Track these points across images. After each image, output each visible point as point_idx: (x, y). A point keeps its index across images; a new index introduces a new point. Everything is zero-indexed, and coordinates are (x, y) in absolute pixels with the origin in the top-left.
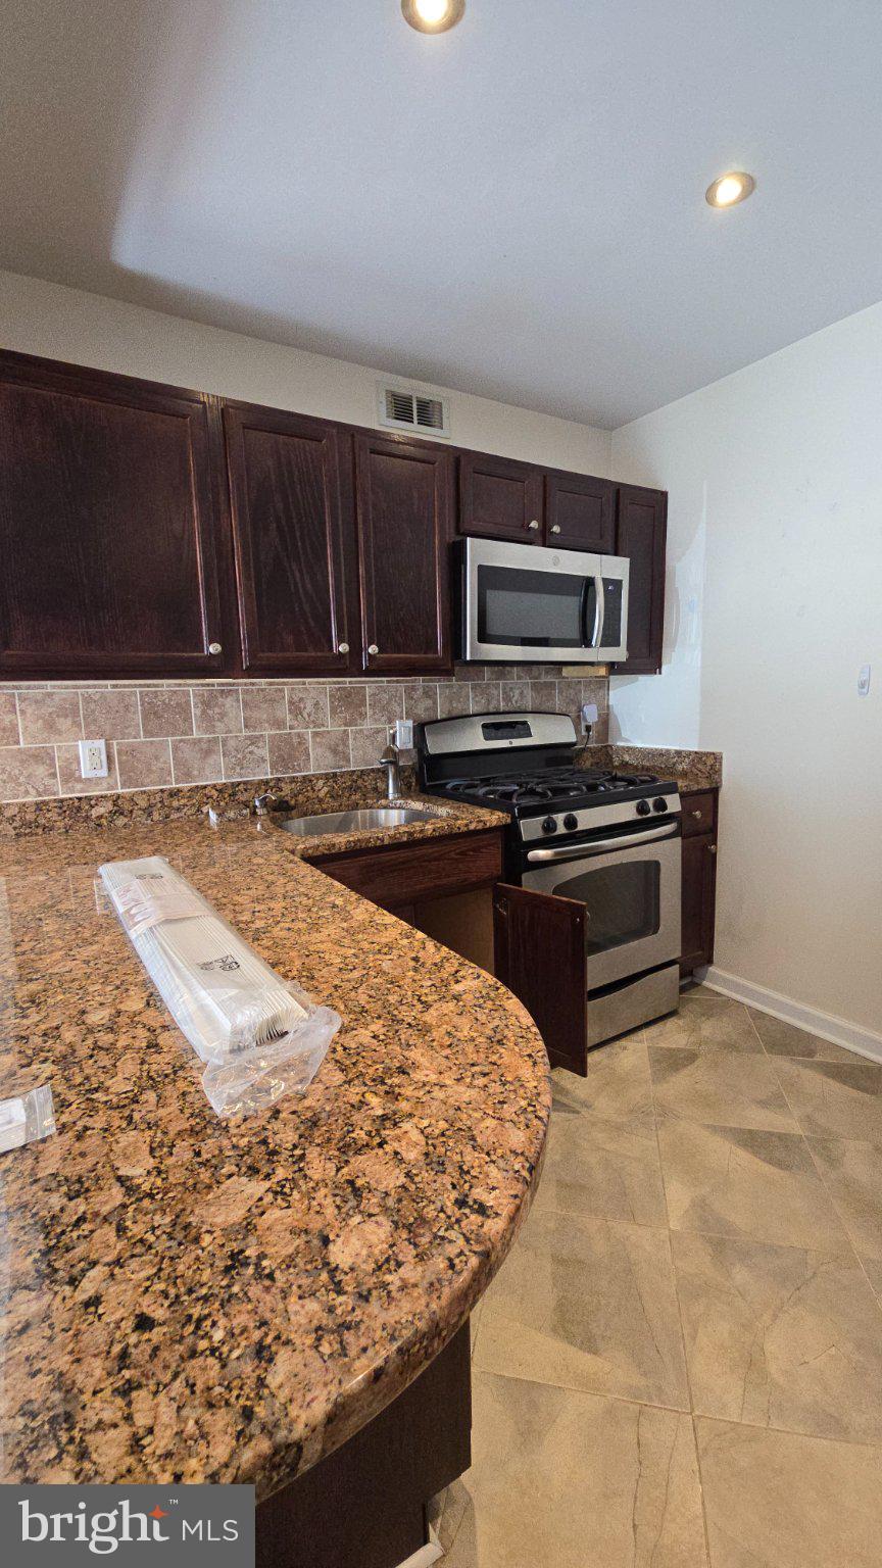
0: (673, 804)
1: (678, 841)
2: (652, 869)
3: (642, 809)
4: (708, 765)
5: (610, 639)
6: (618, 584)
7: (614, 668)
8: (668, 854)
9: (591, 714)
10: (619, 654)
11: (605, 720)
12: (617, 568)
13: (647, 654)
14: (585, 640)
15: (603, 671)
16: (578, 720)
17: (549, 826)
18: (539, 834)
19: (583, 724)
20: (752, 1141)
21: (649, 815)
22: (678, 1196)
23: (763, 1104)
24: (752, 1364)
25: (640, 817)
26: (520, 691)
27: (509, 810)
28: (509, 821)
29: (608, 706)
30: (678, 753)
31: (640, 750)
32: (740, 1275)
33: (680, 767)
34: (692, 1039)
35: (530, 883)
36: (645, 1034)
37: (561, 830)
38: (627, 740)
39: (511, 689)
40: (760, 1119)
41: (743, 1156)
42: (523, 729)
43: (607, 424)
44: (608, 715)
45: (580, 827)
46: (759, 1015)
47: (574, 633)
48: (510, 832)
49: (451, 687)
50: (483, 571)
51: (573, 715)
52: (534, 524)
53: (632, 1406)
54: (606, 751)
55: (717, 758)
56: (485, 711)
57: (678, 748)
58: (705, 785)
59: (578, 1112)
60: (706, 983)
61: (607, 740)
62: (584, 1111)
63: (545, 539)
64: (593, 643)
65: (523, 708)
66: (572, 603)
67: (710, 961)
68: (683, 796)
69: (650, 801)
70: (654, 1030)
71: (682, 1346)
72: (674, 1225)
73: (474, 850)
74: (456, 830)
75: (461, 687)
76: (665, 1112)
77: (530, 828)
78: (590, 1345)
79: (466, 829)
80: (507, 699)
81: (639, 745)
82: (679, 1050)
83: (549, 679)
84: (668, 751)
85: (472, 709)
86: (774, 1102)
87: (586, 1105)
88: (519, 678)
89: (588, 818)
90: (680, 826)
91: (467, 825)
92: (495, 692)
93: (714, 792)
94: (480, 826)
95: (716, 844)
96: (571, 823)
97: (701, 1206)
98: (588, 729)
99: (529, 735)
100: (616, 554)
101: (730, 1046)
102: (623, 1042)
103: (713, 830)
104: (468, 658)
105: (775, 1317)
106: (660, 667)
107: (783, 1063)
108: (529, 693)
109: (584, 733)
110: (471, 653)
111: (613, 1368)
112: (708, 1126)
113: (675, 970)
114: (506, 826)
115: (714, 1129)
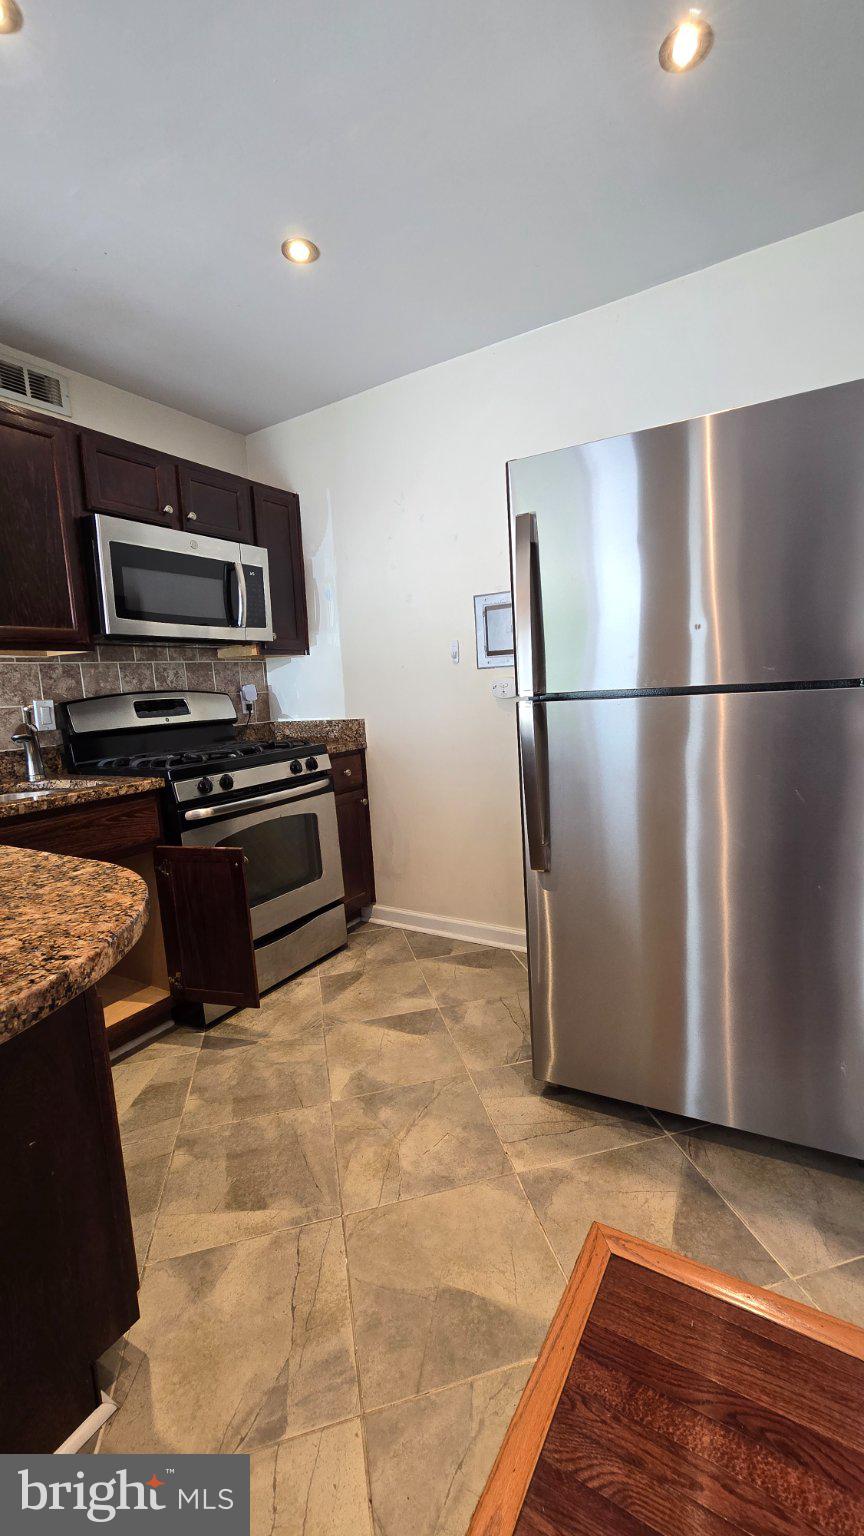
0: (324, 763)
1: (332, 795)
2: (310, 821)
3: (295, 768)
4: (354, 730)
5: (255, 620)
6: (259, 571)
7: (265, 648)
8: (324, 808)
9: (250, 693)
10: (266, 634)
11: (266, 700)
12: (256, 556)
13: (294, 636)
14: (232, 622)
15: (254, 651)
16: (237, 700)
17: (205, 787)
18: (195, 794)
19: (243, 703)
20: (400, 1023)
21: (303, 773)
22: (340, 1077)
23: (412, 995)
24: (389, 1167)
25: (293, 775)
26: (174, 672)
27: (163, 775)
28: (163, 785)
29: (267, 686)
30: (330, 722)
31: (298, 723)
32: (385, 1113)
33: (332, 735)
34: (358, 963)
35: (189, 840)
36: (318, 969)
37: (217, 789)
38: (287, 717)
39: (165, 670)
40: (406, 1006)
41: (394, 1035)
42: (180, 707)
43: (242, 428)
44: (268, 694)
45: (236, 786)
46: (414, 934)
47: (221, 614)
48: (166, 794)
49: (96, 667)
50: (115, 547)
51: (234, 694)
52: (168, 509)
53: (293, 1231)
54: (269, 727)
55: (360, 724)
56: (137, 690)
57: (329, 719)
58: (352, 747)
59: (255, 1043)
60: (371, 920)
61: (269, 719)
62: (261, 1041)
63: (181, 523)
64: (239, 623)
65: (179, 688)
66: (216, 586)
67: (373, 900)
68: (332, 757)
69: (303, 761)
70: (326, 964)
71: (336, 1177)
72: (336, 1097)
73: (128, 815)
74: (104, 796)
75: (108, 667)
76: (332, 1021)
77: (185, 789)
78: (261, 1205)
79: (115, 794)
80: (162, 679)
81: (296, 719)
82: (347, 974)
83: (205, 661)
84: (321, 722)
85: (122, 688)
86: (422, 991)
87: (264, 1035)
88: (172, 658)
89: (242, 779)
90: (331, 780)
91: (117, 791)
92: (148, 673)
93: (361, 752)
94: (132, 791)
95: (367, 798)
96: (227, 783)
97: (359, 1077)
98: (249, 707)
99: (188, 712)
100: (256, 544)
101: (389, 961)
102: (299, 980)
103: (362, 787)
104: (107, 632)
105: (408, 1131)
106: (308, 649)
107: (430, 964)
108: (184, 674)
109: (245, 712)
110: (111, 627)
111: (280, 1213)
112: (366, 1022)
113: (340, 910)
114: (161, 789)
115: (372, 1023)
